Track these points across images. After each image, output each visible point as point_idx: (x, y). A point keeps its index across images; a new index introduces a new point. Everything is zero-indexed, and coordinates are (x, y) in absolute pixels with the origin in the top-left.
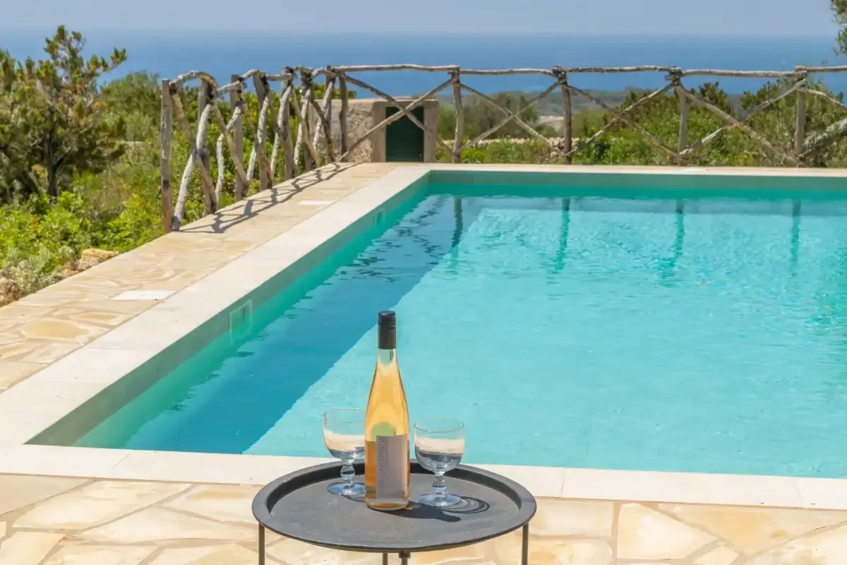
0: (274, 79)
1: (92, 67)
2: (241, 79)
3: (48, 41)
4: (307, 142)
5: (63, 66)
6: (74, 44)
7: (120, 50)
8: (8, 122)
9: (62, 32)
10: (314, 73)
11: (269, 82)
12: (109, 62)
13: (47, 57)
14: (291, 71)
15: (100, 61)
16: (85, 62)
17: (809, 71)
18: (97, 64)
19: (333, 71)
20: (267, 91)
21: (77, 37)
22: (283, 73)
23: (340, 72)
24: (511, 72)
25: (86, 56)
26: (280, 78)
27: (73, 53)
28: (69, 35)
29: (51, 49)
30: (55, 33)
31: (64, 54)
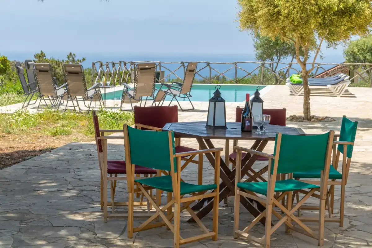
0: (116, 63)
1: (77, 62)
2: (108, 63)
3: (67, 56)
4: (125, 77)
5: (71, 61)
6: (73, 56)
7: (84, 58)
8: (59, 73)
9: (71, 54)
10: (127, 63)
11: (115, 64)
12: (82, 61)
13: (67, 59)
14: (120, 62)
15: (79, 60)
16: (76, 61)
17: (237, 63)
18: (79, 61)
19: (132, 62)
20: (114, 66)
21: (74, 55)
22: (119, 62)
23: (134, 63)
24: (172, 63)
25: (76, 59)
26: (118, 63)
27: (73, 58)
28: (72, 54)
29: (68, 58)
30: (69, 54)
31: (71, 59)
